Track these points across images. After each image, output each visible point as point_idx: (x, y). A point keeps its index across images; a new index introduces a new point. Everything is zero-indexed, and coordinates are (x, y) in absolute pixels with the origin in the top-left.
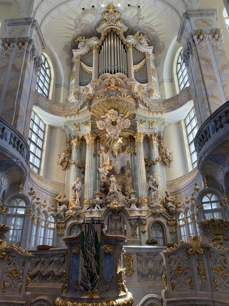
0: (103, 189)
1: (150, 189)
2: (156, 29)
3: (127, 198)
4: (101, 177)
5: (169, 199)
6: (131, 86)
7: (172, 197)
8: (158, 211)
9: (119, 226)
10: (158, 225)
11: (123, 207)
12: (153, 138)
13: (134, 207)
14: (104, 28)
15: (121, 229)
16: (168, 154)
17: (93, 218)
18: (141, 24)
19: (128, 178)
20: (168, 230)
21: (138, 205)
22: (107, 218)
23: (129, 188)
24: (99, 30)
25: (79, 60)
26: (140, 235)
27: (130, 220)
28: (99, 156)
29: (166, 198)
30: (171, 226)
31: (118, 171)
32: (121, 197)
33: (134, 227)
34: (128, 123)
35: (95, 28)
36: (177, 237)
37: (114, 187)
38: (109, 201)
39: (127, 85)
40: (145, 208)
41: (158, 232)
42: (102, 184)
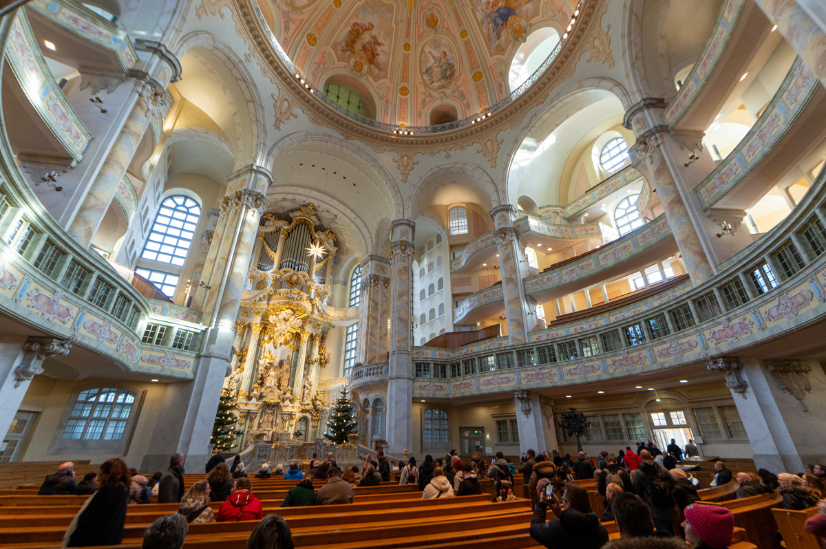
0: (259, 381)
1: (304, 387)
2: (345, 236)
3: (282, 392)
4: (260, 369)
5: (318, 397)
6: (310, 286)
7: (320, 395)
8: (307, 407)
9: (270, 419)
10: (305, 419)
11: (278, 403)
12: (317, 338)
13: (287, 402)
14: (297, 216)
15: (272, 422)
16: (326, 356)
17: (249, 410)
18: (333, 225)
19: (285, 373)
20: (311, 424)
21: (291, 401)
22: (261, 410)
23: (284, 383)
24: (291, 215)
25: (262, 239)
26: (288, 428)
27: (282, 414)
28: (262, 347)
29: (315, 397)
30: (314, 420)
31: (276, 364)
32: (277, 392)
33: (284, 421)
34: (299, 323)
35: (289, 211)
36: (317, 430)
37: (271, 381)
38: (265, 394)
39: (306, 283)
40: (297, 404)
41: (303, 425)
42: (260, 376)
